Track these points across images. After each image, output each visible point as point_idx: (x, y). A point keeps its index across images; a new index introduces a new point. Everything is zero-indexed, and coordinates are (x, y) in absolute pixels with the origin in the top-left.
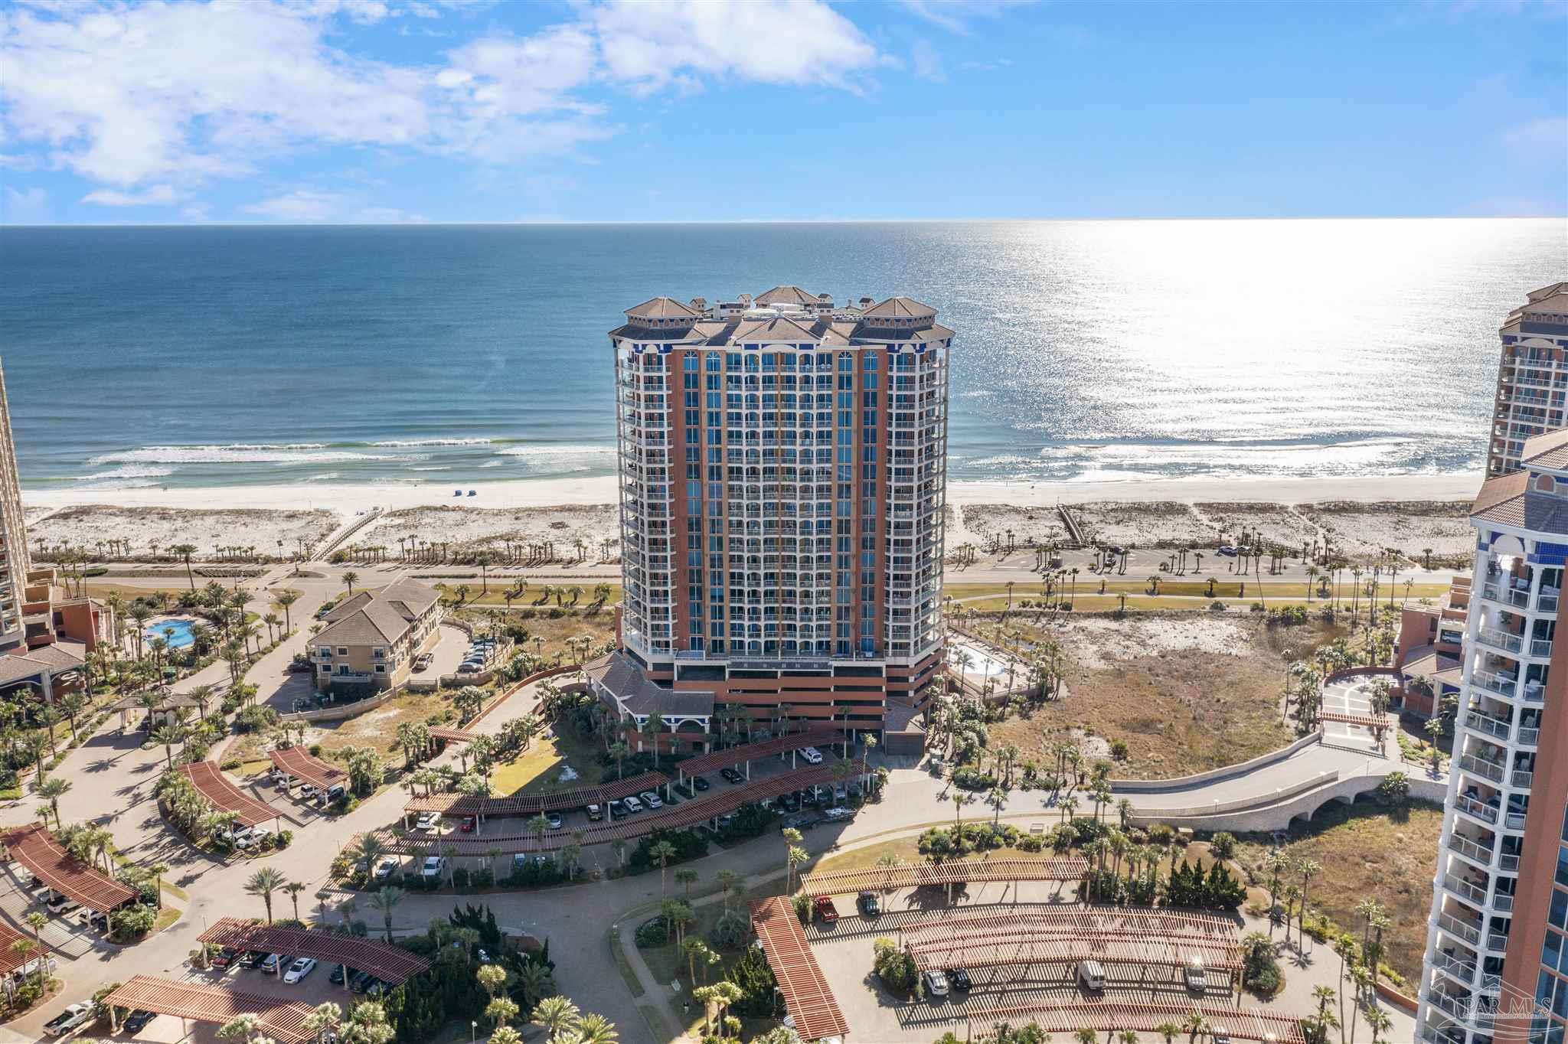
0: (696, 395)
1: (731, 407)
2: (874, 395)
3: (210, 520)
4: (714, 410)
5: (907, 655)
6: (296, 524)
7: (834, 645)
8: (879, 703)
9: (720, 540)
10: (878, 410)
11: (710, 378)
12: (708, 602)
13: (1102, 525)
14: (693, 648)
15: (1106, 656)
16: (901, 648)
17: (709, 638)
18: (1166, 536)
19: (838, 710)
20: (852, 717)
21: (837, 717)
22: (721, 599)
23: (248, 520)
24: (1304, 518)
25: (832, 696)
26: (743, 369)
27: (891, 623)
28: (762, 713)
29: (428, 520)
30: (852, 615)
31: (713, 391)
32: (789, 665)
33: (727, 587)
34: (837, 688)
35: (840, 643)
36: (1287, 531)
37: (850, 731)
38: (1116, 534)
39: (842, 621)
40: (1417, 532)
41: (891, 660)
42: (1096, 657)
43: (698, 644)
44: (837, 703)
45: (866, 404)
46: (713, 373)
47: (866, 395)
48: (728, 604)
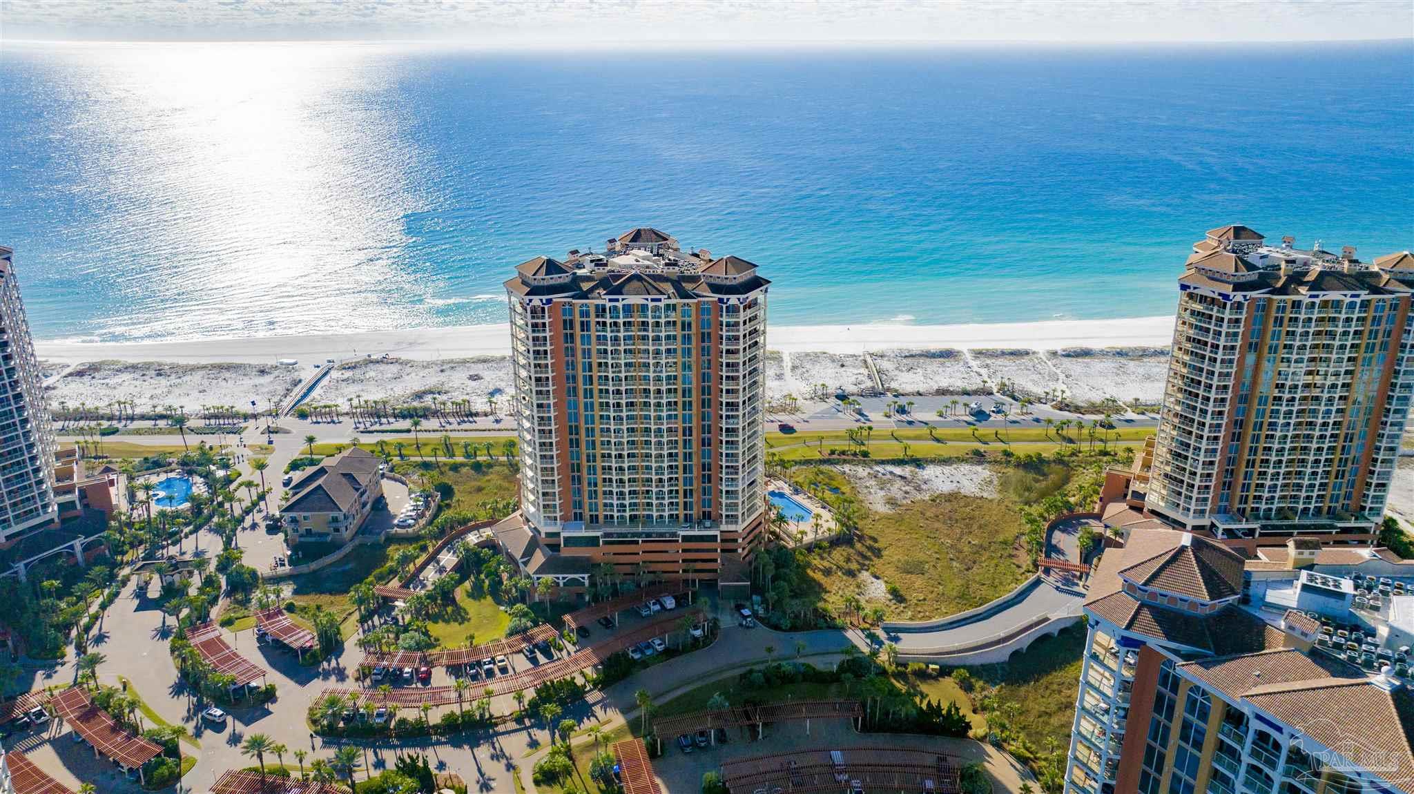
0: (572, 335)
1: (600, 344)
2: (709, 334)
3: (197, 377)
4: (586, 347)
5: (736, 523)
6: (266, 379)
7: (682, 517)
8: (715, 561)
9: (594, 442)
10: (712, 344)
11: (582, 323)
12: (586, 488)
13: (897, 372)
14: (576, 519)
15: (892, 502)
16: (732, 519)
17: (587, 514)
18: (944, 383)
19: (685, 566)
20: (697, 571)
21: (684, 571)
22: (596, 485)
23: (227, 375)
24: (1049, 363)
25: (680, 557)
26: (608, 315)
27: (724, 501)
28: (628, 569)
29: (372, 374)
30: (695, 495)
31: (585, 333)
32: (648, 535)
33: (600, 476)
34: (684, 551)
35: (686, 515)
36: (1035, 377)
37: (694, 581)
38: (907, 381)
39: (688, 500)
40: (1133, 377)
41: (724, 527)
42: (882, 501)
43: (578, 517)
44: (684, 561)
45: (703, 341)
46: (585, 319)
47: (703, 334)
48: (600, 489)
